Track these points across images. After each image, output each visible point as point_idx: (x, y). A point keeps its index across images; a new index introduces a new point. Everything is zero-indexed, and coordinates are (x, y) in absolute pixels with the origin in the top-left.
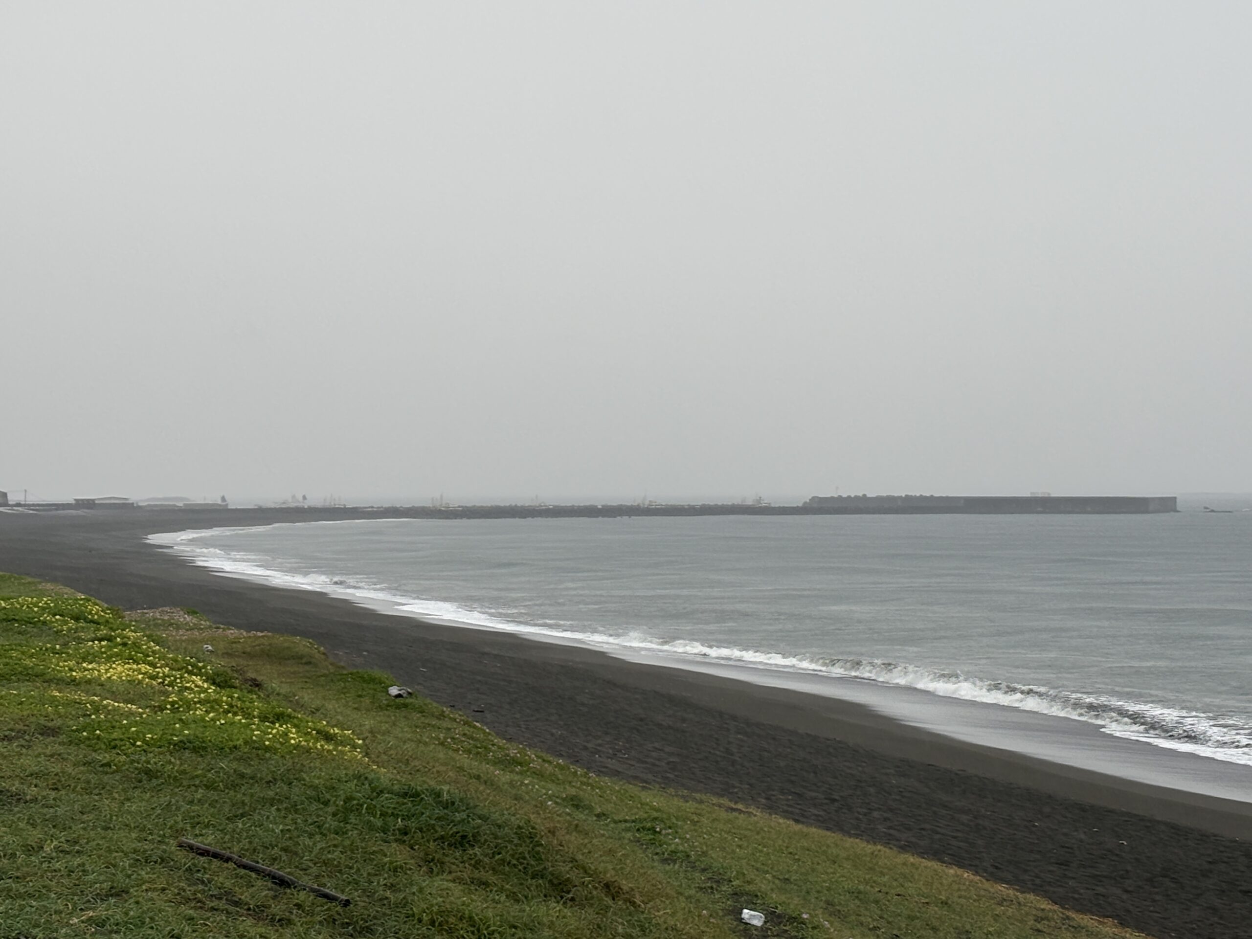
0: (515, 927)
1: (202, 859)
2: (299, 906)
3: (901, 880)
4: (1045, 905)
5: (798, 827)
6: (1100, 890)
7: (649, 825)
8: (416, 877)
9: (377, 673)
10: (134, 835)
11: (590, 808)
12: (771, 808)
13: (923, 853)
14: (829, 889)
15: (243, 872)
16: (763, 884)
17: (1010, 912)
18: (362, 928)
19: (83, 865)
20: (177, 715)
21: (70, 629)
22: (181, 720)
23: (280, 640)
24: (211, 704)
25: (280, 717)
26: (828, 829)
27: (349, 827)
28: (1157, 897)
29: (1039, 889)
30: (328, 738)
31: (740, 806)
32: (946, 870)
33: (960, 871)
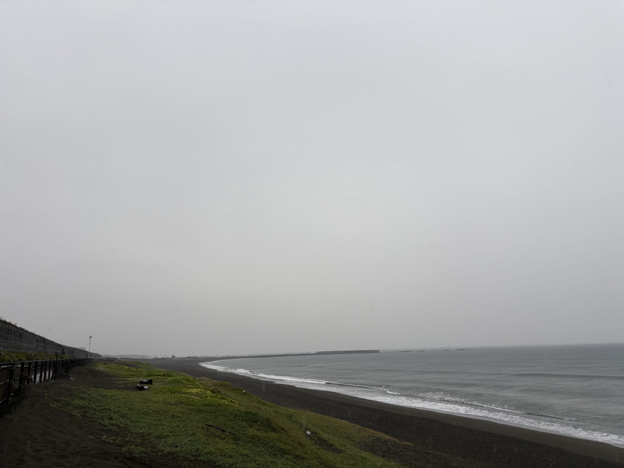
0: (266, 438)
1: (209, 427)
2: (227, 435)
3: (335, 424)
4: (360, 427)
5: (316, 414)
6: (369, 423)
7: (290, 416)
8: (248, 429)
9: (241, 388)
10: (197, 423)
11: (279, 413)
12: (311, 411)
13: (338, 418)
14: (322, 426)
15: (216, 429)
16: (310, 426)
17: (354, 429)
18: (238, 439)
19: (187, 429)
20: (205, 399)
21: (186, 383)
22: (206, 400)
23: (223, 382)
24: (211, 396)
25: (224, 399)
26: (322, 414)
27: (236, 419)
28: (380, 424)
29: (359, 424)
30: (232, 402)
31: (306, 411)
32: (342, 421)
33: (345, 421)
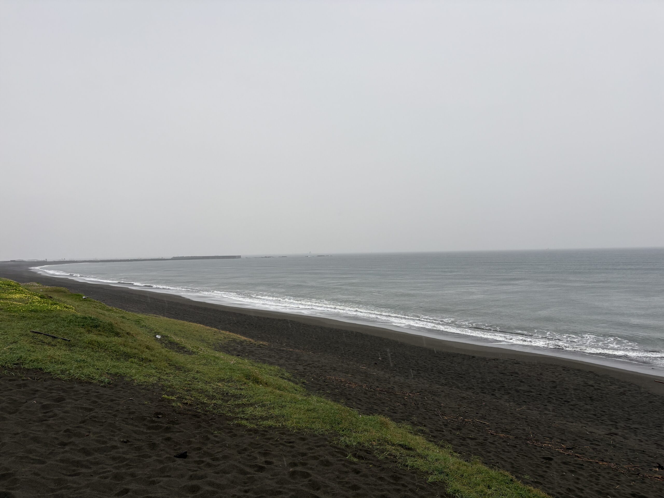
0: (107, 342)
1: (36, 334)
2: (58, 342)
3: (189, 327)
5: (169, 319)
6: (226, 326)
7: (138, 321)
8: (86, 334)
9: (80, 294)
10: (20, 330)
11: (126, 318)
12: (164, 316)
13: (194, 322)
14: (175, 330)
15: (45, 336)
16: (160, 330)
18: (73, 345)
19: (7, 337)
20: (31, 305)
21: (6, 288)
22: (32, 306)
23: (58, 288)
24: (39, 302)
25: (55, 304)
26: (175, 319)
27: (70, 325)
28: (237, 326)
29: (215, 327)
30: (67, 308)
31: (158, 316)
32: (198, 325)
33: (200, 325)
